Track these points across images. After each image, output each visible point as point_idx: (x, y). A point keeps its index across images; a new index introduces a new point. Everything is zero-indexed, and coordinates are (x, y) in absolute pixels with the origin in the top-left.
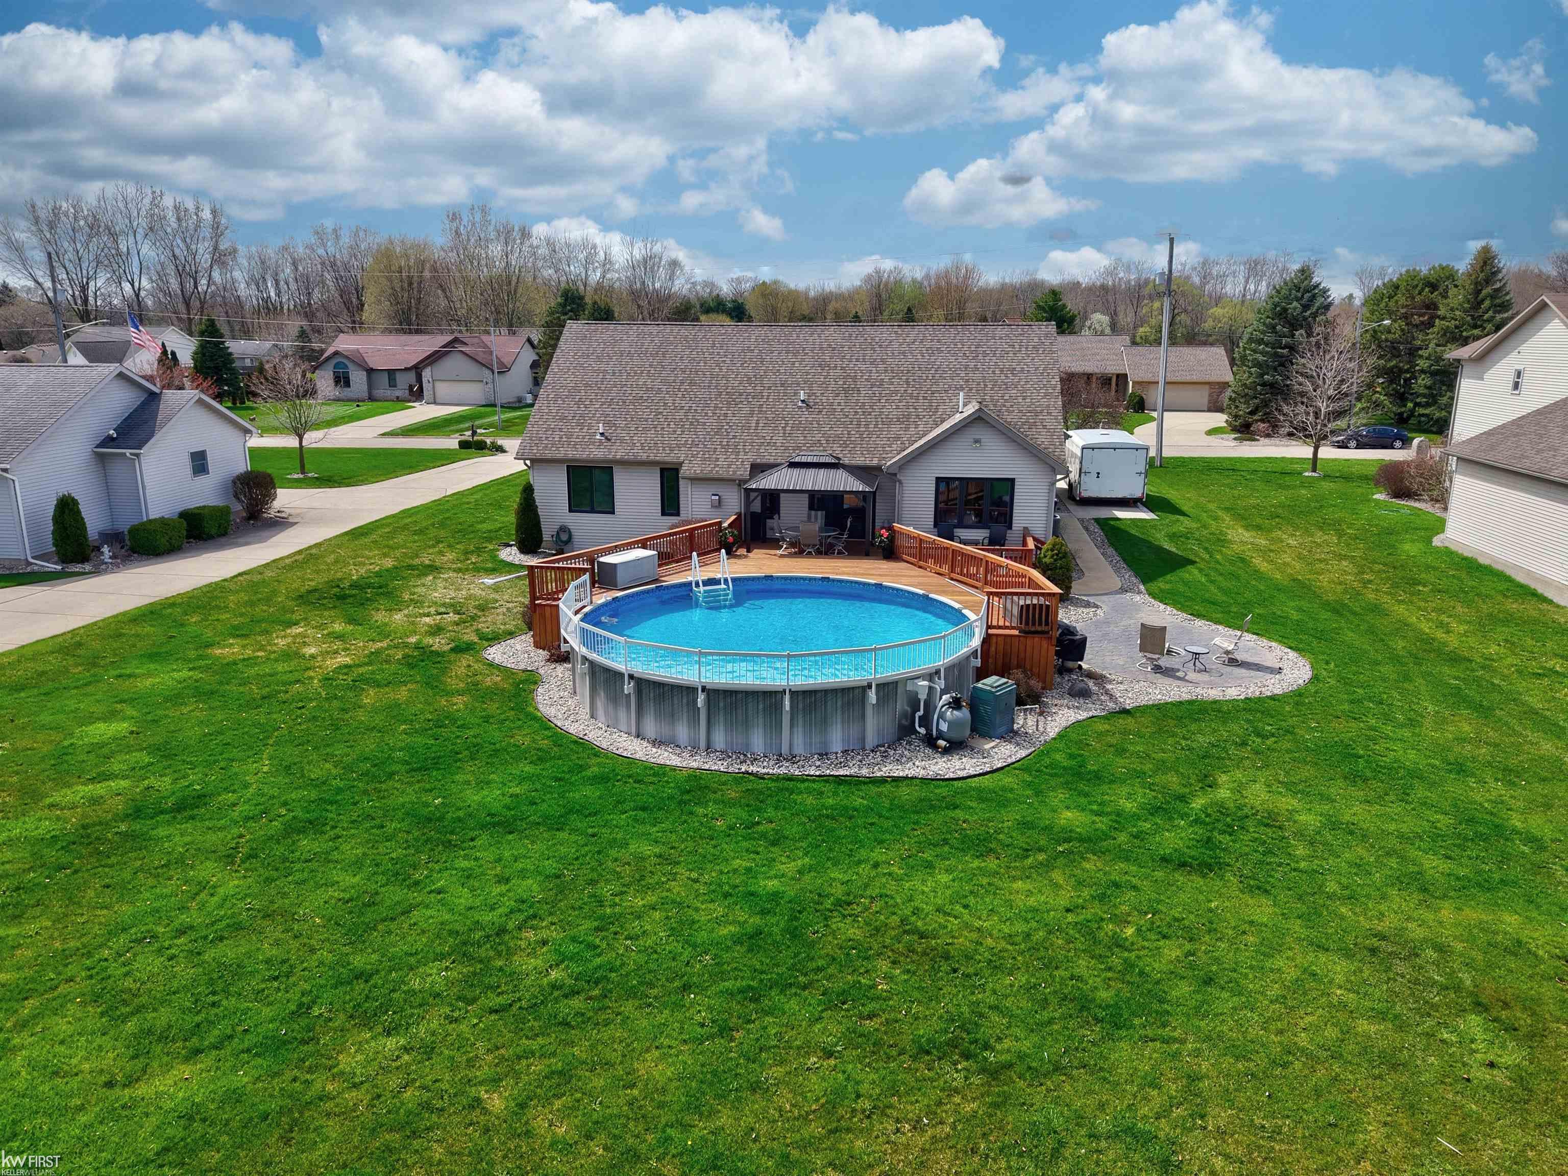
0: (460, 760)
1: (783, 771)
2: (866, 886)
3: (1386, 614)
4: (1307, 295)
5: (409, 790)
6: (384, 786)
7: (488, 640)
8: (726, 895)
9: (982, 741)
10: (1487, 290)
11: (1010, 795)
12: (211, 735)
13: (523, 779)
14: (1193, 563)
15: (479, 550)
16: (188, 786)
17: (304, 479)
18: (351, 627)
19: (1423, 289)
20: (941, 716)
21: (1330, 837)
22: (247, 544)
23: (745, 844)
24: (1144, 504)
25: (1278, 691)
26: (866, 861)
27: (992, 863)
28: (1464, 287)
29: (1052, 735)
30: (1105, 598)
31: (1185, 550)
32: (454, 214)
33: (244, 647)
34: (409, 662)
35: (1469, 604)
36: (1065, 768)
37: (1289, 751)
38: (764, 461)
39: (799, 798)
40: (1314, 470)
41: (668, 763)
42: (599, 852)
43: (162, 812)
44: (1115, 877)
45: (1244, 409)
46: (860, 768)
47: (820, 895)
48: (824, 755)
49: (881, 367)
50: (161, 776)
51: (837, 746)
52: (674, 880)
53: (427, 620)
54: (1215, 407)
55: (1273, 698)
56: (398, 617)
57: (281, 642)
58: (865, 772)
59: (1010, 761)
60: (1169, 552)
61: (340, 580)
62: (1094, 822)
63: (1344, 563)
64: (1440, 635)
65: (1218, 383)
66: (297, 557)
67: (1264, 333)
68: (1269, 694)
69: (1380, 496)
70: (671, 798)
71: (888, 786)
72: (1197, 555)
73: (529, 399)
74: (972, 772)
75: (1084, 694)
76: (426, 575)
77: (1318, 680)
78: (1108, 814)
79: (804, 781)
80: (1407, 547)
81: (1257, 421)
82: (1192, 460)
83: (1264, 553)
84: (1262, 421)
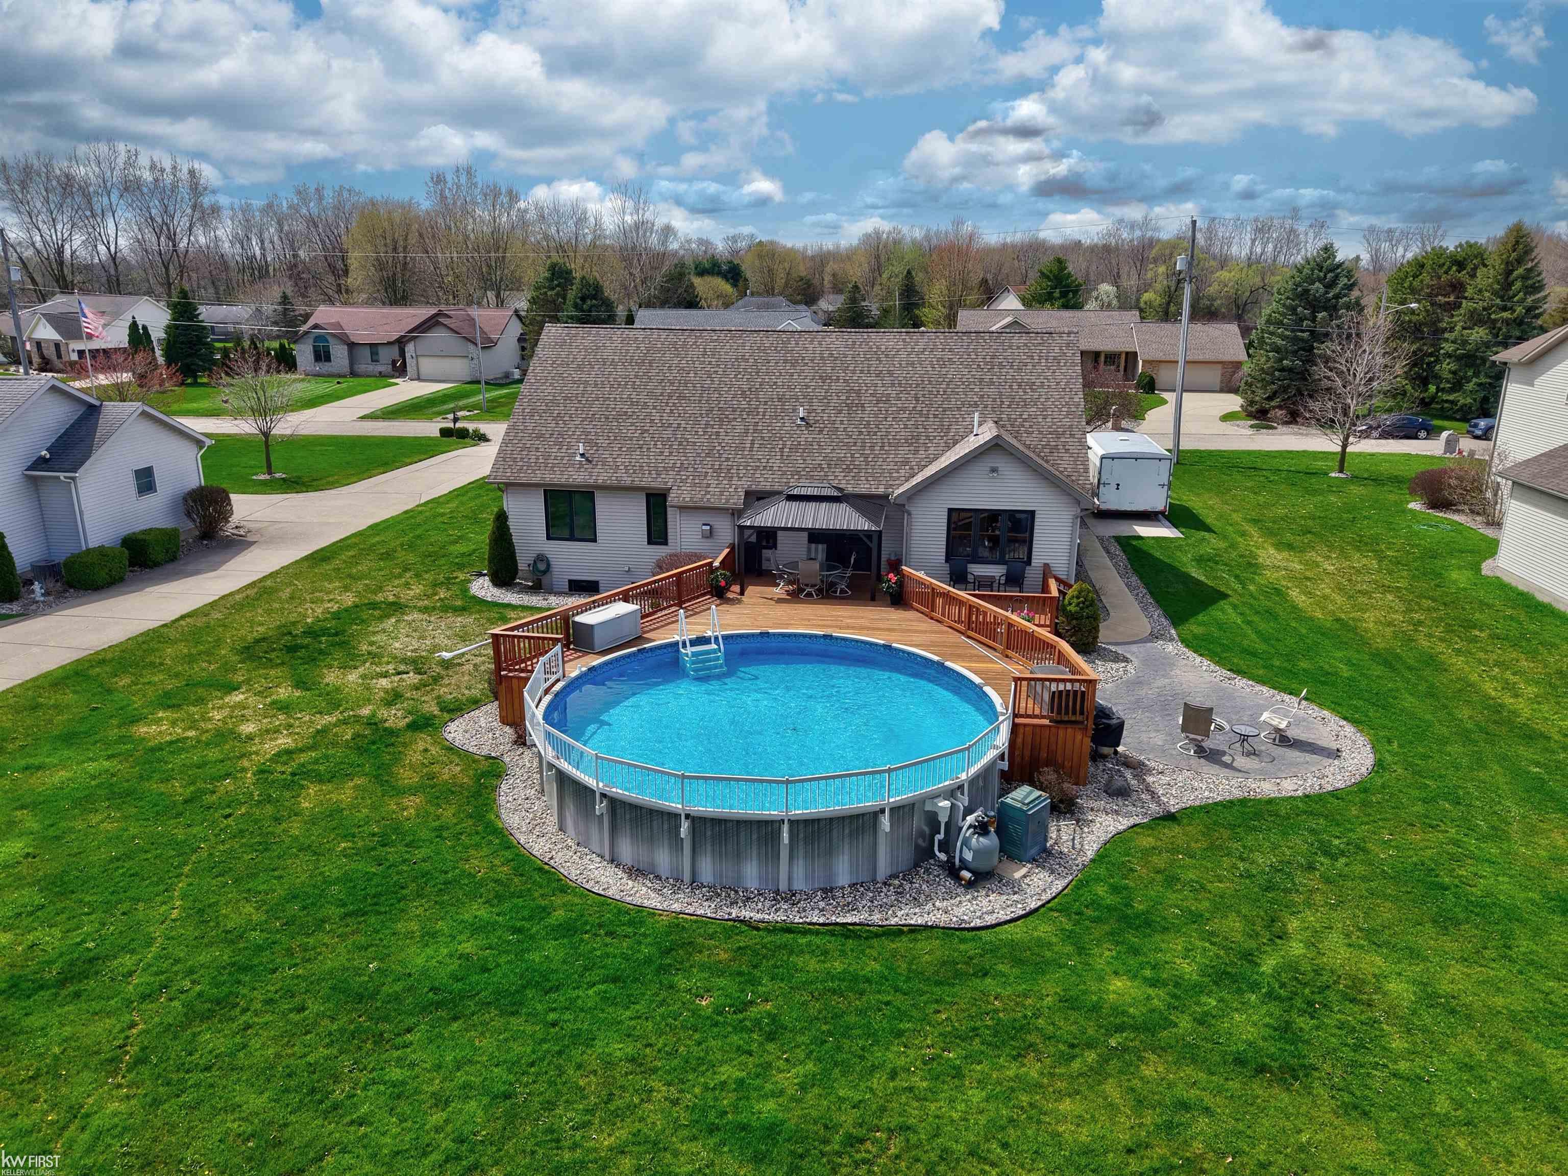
0: (404, 898)
1: (780, 917)
2: (883, 1109)
3: (1442, 668)
4: (1330, 275)
5: (341, 949)
6: (311, 941)
7: (450, 711)
8: (712, 1129)
9: (1012, 865)
10: (1520, 271)
11: (1048, 954)
12: (118, 859)
13: (478, 928)
14: (1225, 596)
15: (448, 582)
16: (79, 944)
17: (271, 481)
18: (298, 694)
19: (1450, 268)
20: (966, 842)
21: (1428, 1020)
22: (197, 572)
23: (735, 1039)
24: (1167, 518)
25: (1340, 785)
26: (882, 1065)
27: (1032, 1070)
28: (1494, 267)
29: (1090, 854)
30: (1134, 648)
31: (1215, 578)
32: (438, 176)
33: (174, 723)
34: (359, 746)
35: (1533, 655)
36: (1109, 908)
37: (1364, 879)
38: (760, 488)
39: (799, 961)
40: (1341, 471)
41: (646, 903)
42: (560, 1053)
43: (41, 987)
44: (1181, 1092)
45: (1260, 395)
46: (871, 912)
47: (826, 1127)
48: (828, 892)
49: (888, 380)
50: (50, 926)
51: (843, 878)
52: (649, 1101)
53: (384, 682)
54: (1228, 388)
55: (1335, 794)
56: (353, 677)
57: (217, 716)
58: (876, 918)
59: (1046, 897)
60: (1198, 583)
61: (294, 624)
62: (1149, 998)
63: (1390, 597)
64: (1508, 700)
65: (1232, 362)
66: (249, 592)
67: (1284, 315)
68: (1330, 789)
69: (1415, 506)
70: (648, 961)
71: (904, 939)
72: (1228, 585)
73: (517, 374)
74: (1003, 916)
75: (1123, 793)
76: (388, 616)
77: (1384, 768)
78: (1165, 984)
79: (805, 933)
80: (1454, 575)
81: (1274, 408)
82: (1210, 454)
83: (1302, 581)
84: (1280, 407)
